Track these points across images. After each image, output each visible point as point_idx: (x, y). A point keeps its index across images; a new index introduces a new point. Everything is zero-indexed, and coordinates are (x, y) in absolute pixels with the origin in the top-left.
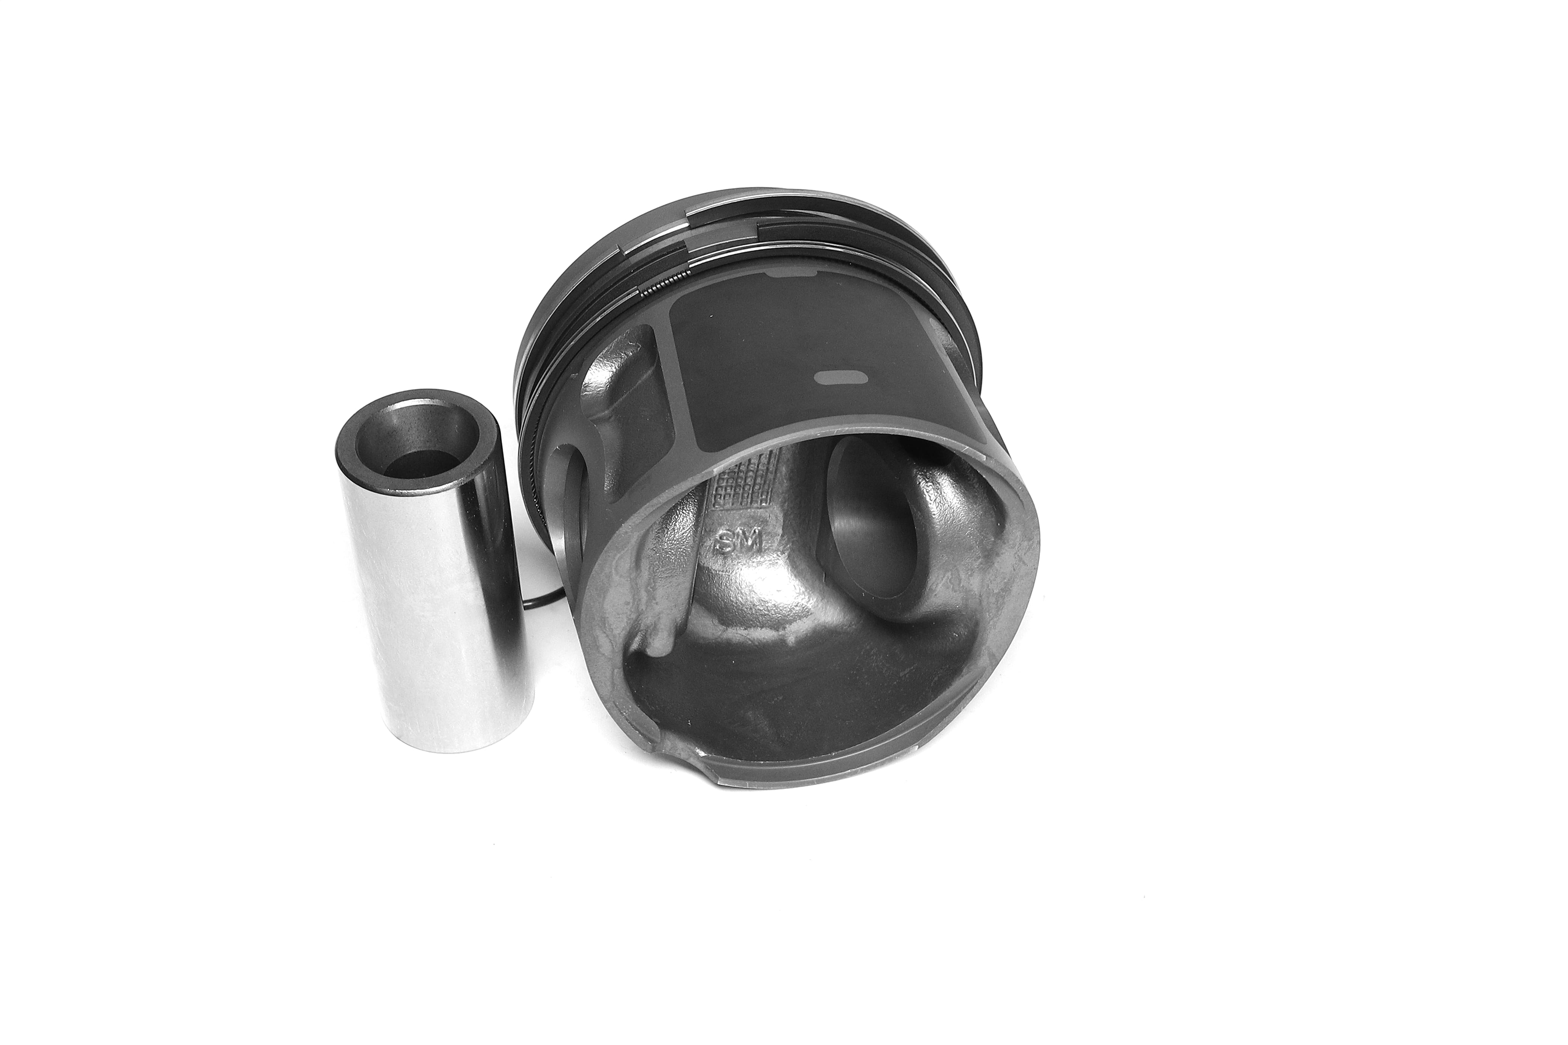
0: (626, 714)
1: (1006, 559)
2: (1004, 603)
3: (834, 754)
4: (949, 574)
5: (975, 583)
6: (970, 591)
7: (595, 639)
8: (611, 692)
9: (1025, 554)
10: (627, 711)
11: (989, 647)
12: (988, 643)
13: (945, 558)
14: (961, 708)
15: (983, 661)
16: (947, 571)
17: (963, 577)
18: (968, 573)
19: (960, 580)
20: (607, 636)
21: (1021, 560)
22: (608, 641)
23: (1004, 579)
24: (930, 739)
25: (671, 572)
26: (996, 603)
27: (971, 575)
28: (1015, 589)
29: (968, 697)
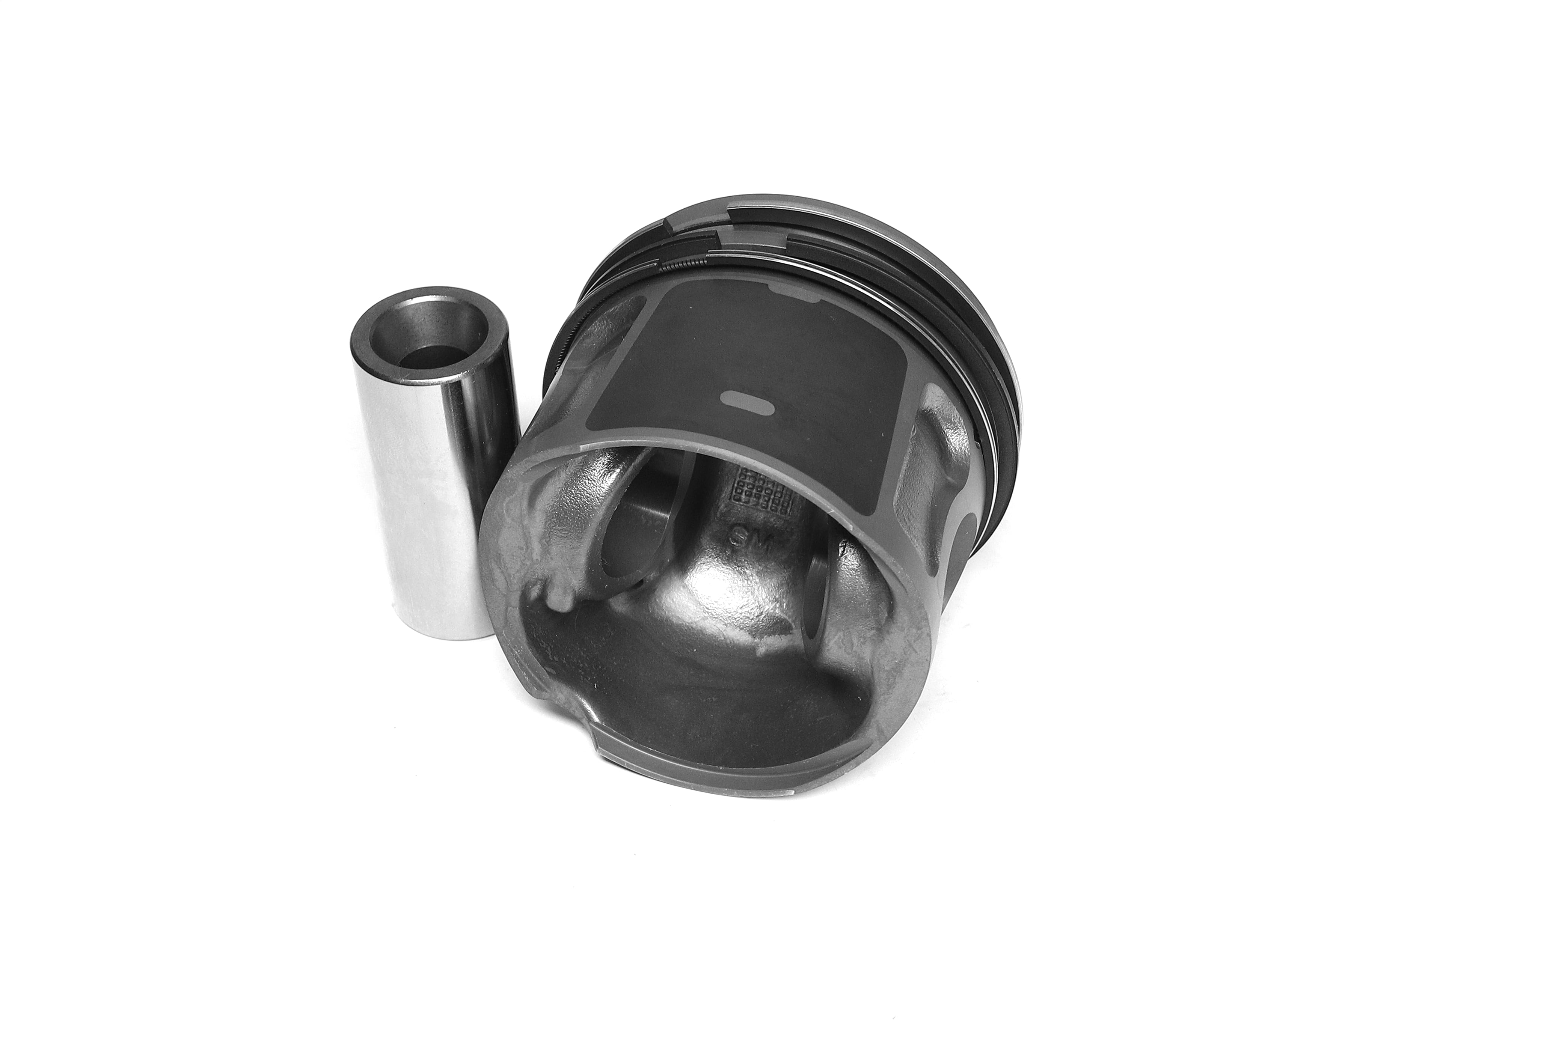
0: (518, 653)
1: (896, 640)
2: (894, 683)
3: (721, 768)
4: (841, 634)
5: (867, 652)
6: (863, 658)
7: (491, 571)
8: (503, 626)
9: (915, 642)
10: (519, 651)
11: (877, 721)
12: (878, 717)
13: (839, 617)
14: (843, 771)
15: (871, 733)
16: (839, 630)
17: (855, 641)
18: (860, 640)
19: (852, 645)
20: (502, 572)
21: (910, 645)
22: (503, 578)
23: (895, 659)
24: (808, 789)
25: (567, 533)
26: (887, 680)
27: (864, 643)
28: (906, 672)
29: (852, 762)
